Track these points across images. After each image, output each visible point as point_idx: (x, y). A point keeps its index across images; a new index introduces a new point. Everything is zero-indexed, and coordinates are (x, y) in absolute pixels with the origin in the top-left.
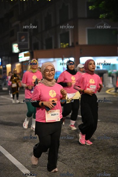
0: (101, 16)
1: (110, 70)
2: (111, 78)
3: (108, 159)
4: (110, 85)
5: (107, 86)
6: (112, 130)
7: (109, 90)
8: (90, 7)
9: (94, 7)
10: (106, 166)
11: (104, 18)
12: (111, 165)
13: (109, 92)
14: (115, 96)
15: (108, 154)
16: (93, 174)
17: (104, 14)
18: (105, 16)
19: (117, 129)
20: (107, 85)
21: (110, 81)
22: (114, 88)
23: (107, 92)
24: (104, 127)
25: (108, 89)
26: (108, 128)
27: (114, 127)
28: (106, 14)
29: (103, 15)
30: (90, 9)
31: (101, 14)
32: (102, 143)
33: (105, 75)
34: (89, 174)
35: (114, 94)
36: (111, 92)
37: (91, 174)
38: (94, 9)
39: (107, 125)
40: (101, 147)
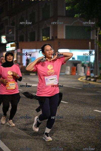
0: (76, 16)
1: (83, 61)
2: (83, 68)
3: (67, 134)
4: (82, 74)
5: (79, 75)
6: (76, 111)
7: (81, 78)
8: (66, 8)
9: (70, 8)
10: (65, 140)
11: (79, 17)
12: (69, 139)
13: (81, 79)
14: (85, 83)
15: (69, 130)
16: (53, 145)
17: (79, 14)
18: (79, 16)
19: (80, 110)
20: (80, 73)
21: (82, 70)
22: (85, 77)
23: (79, 79)
24: (70, 108)
25: (80, 76)
26: (73, 109)
27: (79, 108)
28: (80, 14)
29: (77, 15)
30: (67, 9)
31: (76, 14)
32: (66, 121)
33: (79, 65)
34: (50, 145)
35: (84, 81)
36: (82, 80)
37: (51, 145)
38: (69, 9)
39: (73, 107)
40: (64, 124)
